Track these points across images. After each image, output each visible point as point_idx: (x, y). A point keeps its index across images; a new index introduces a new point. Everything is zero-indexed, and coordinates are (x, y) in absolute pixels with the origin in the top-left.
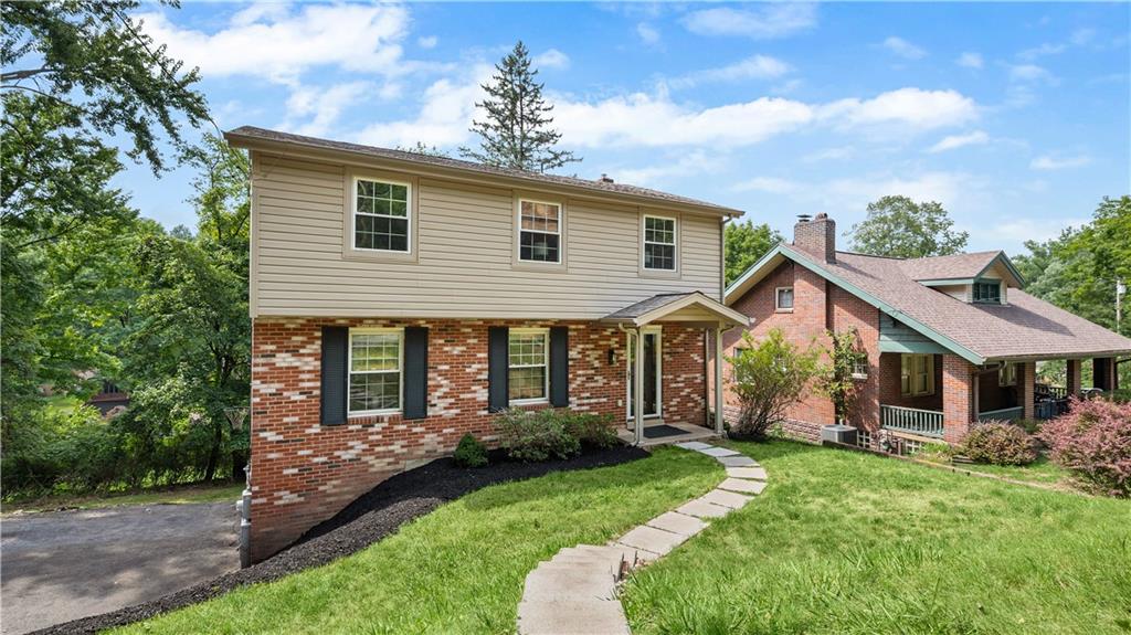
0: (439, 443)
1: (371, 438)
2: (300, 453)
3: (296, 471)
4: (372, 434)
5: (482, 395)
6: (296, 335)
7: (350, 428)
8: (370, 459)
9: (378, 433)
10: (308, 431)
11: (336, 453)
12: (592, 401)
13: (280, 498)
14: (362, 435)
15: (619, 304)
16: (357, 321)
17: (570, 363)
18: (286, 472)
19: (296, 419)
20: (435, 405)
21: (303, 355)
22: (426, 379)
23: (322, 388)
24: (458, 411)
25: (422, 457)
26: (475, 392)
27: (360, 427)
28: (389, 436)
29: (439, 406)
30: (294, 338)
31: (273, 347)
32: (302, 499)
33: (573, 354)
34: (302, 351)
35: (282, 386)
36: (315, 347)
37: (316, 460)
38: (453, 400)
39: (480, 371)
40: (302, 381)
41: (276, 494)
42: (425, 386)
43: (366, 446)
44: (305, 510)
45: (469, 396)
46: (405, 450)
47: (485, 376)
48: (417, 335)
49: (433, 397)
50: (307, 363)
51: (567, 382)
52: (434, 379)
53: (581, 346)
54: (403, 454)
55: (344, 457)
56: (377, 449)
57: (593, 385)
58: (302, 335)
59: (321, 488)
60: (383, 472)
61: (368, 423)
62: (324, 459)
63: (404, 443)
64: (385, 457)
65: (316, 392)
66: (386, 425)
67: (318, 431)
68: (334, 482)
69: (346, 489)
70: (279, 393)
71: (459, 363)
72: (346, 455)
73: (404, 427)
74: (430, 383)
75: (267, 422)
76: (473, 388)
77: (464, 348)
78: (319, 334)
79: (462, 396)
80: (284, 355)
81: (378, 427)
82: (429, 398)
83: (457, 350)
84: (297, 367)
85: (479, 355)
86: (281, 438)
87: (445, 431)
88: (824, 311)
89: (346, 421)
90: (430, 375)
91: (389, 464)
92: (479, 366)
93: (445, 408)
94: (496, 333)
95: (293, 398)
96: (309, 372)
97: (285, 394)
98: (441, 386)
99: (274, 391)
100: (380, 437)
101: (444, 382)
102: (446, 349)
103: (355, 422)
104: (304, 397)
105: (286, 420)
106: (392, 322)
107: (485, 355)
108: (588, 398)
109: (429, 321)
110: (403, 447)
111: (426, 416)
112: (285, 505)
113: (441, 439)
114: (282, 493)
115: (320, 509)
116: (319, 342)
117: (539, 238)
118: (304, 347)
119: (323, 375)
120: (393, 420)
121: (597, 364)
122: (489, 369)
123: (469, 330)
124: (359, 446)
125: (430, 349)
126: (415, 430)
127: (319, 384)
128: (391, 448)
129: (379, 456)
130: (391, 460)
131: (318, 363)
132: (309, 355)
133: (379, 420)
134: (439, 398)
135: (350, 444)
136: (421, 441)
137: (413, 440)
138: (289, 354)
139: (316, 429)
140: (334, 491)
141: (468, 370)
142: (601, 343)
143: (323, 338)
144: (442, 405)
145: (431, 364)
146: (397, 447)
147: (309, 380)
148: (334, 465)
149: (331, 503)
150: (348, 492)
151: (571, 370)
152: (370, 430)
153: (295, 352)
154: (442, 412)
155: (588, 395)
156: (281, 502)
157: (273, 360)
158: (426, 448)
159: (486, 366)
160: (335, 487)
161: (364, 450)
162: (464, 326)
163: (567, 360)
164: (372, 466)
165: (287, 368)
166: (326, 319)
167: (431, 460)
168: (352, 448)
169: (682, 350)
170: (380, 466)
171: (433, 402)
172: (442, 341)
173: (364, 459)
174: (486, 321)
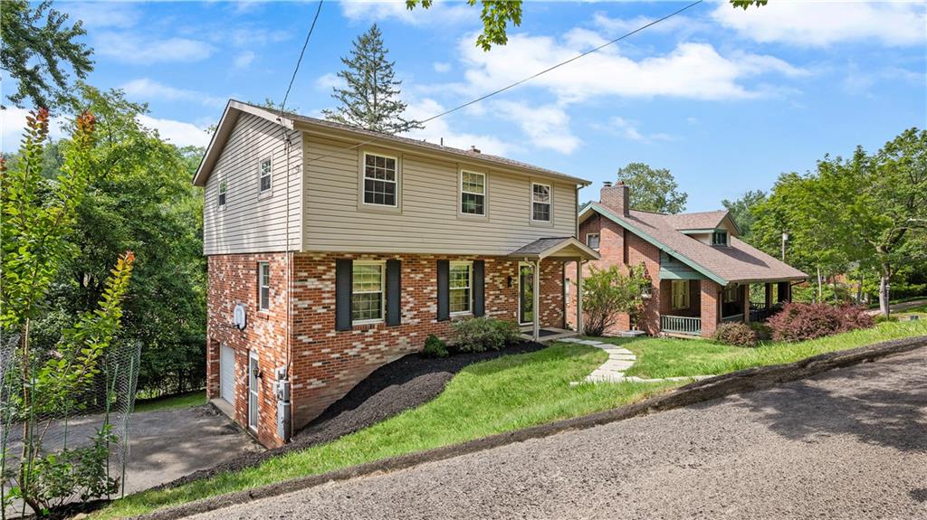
0: (408, 343)
1: (366, 340)
2: (323, 351)
3: (320, 364)
4: (367, 337)
5: (433, 309)
6: (320, 265)
7: (354, 332)
8: (366, 355)
9: (371, 336)
10: (328, 335)
11: (346, 351)
12: (499, 313)
13: (311, 384)
14: (361, 338)
15: (517, 244)
16: (358, 255)
17: (486, 286)
18: (314, 365)
19: (320, 326)
20: (405, 316)
21: (324, 280)
22: (400, 298)
23: (336, 304)
24: (419, 320)
25: (398, 353)
26: (429, 306)
27: (359, 332)
28: (378, 338)
29: (408, 318)
30: (319, 268)
31: (306, 274)
32: (324, 384)
33: (487, 279)
34: (324, 277)
35: (311, 302)
36: (331, 274)
37: (333, 356)
38: (416, 313)
39: (432, 291)
40: (324, 298)
41: (308, 381)
42: (400, 302)
43: (363, 346)
44: (326, 392)
45: (426, 309)
46: (387, 348)
47: (435, 295)
48: (394, 266)
49: (404, 311)
50: (327, 286)
51: (484, 300)
52: (405, 297)
53: (492, 274)
54: (386, 351)
55: (351, 354)
56: (371, 348)
57: (499, 301)
58: (324, 265)
59: (336, 376)
60: (374, 364)
61: (365, 329)
62: (338, 355)
63: (387, 343)
64: (375, 353)
65: (333, 307)
66: (376, 330)
67: (334, 335)
68: (344, 372)
69: (352, 377)
70: (309, 308)
71: (420, 286)
72: (352, 352)
73: (386, 332)
74: (402, 300)
75: (302, 329)
76: (428, 304)
77: (422, 275)
78: (334, 265)
79: (421, 310)
80: (313, 280)
81: (371, 332)
82: (402, 311)
83: (419, 277)
84: (320, 289)
85: (432, 280)
86: (311, 340)
87: (411, 334)
88: (622, 251)
89: (352, 328)
90: (402, 295)
91: (377, 358)
92: (431, 288)
93: (412, 318)
94: (442, 264)
95: (319, 311)
96: (328, 292)
97: (314, 308)
98: (409, 302)
99: (306, 306)
100: (372, 339)
101: (411, 299)
102: (412, 276)
103: (358, 328)
104: (325, 310)
105: (314, 327)
106: (379, 256)
107: (435, 280)
108: (496, 311)
109: (402, 255)
110: (386, 346)
111: (400, 324)
112: (314, 389)
113: (409, 340)
114: (312, 380)
115: (336, 391)
116: (334, 270)
117: (472, 197)
118: (325, 274)
119: (337, 295)
120: (380, 327)
121: (501, 287)
122: (438, 290)
123: (425, 262)
124: (360, 346)
125: (402, 276)
126: (393, 334)
127: (334, 301)
128: (379, 347)
129: (372, 353)
130: (379, 355)
131: (334, 286)
132: (329, 280)
133: (372, 326)
134: (408, 311)
135: (354, 344)
136: (397, 342)
137: (392, 342)
138: (316, 279)
139: (333, 333)
140: (346, 378)
141: (425, 291)
142: (504, 272)
143: (336, 268)
144: (410, 316)
145: (403, 287)
146: (382, 346)
147: (328, 298)
148: (344, 359)
149: (342, 387)
150: (352, 379)
151: (486, 291)
152: (366, 334)
153: (319, 277)
154: (410, 321)
155: (496, 308)
156: (311, 387)
157: (306, 283)
158: (400, 346)
159: (436, 288)
160: (344, 375)
161: (363, 349)
162: (422, 260)
163: (484, 284)
164: (367, 360)
165: (315, 289)
166: (338, 254)
167: (403, 355)
168: (355, 347)
169: (550, 277)
170: (373, 361)
171: (404, 314)
172: (409, 270)
173: (362, 355)
174: (435, 256)
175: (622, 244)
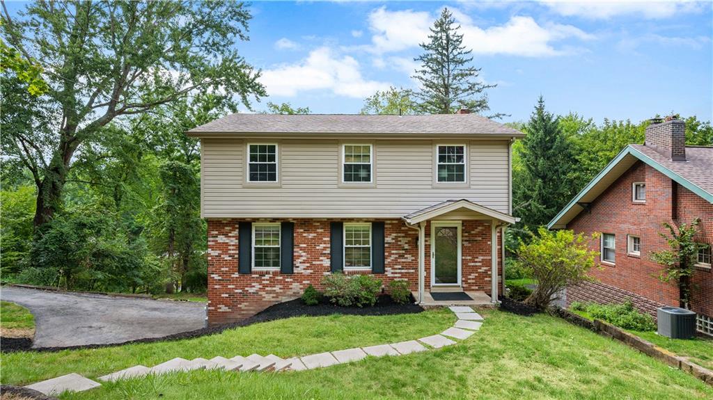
0: (301, 289)
1: (264, 282)
2: (229, 287)
3: (227, 295)
4: (264, 280)
5: (326, 263)
6: (227, 226)
7: (253, 276)
8: (263, 293)
9: (267, 280)
10: (233, 276)
11: (246, 289)
12: (403, 271)
13: (220, 308)
14: (259, 280)
16: (255, 220)
17: (386, 245)
18: (223, 295)
19: (227, 269)
20: (298, 267)
21: (230, 237)
22: (293, 252)
23: (239, 254)
24: (312, 271)
25: (291, 295)
26: (322, 260)
27: (258, 276)
28: (273, 282)
29: (300, 268)
30: (227, 228)
31: (217, 233)
32: (230, 310)
33: (388, 239)
34: (230, 235)
35: (220, 252)
36: (235, 232)
37: (236, 291)
38: (308, 265)
39: (325, 248)
40: (230, 250)
41: (218, 306)
42: (293, 256)
43: (261, 287)
44: (231, 316)
45: (319, 263)
46: (281, 291)
47: (328, 251)
48: (288, 226)
49: (297, 262)
50: (232, 241)
51: (384, 258)
52: (297, 252)
53: (394, 235)
54: (281, 293)
55: (250, 291)
56: (267, 289)
57: (403, 260)
58: (230, 226)
59: (239, 306)
60: (270, 301)
61: (262, 274)
62: (240, 291)
63: (281, 286)
64: (271, 293)
65: (236, 256)
66: (271, 276)
67: (237, 276)
68: (245, 304)
69: (251, 308)
70: (219, 256)
71: (312, 243)
72: (251, 290)
73: (281, 278)
74: (295, 254)
75: (214, 269)
76: (321, 258)
77: (315, 235)
78: (237, 226)
79: (314, 263)
80: (221, 236)
81: (267, 277)
82: (295, 262)
83: (311, 236)
84: (227, 243)
85: (325, 239)
86: (220, 278)
87: (304, 282)
89: (250, 272)
90: (295, 250)
91: (273, 297)
92: (324, 245)
93: (304, 269)
94: (335, 226)
95: (226, 259)
96: (233, 245)
97: (222, 256)
98: (302, 256)
99: (217, 254)
100: (268, 282)
101: (304, 254)
102: (304, 235)
103: (256, 273)
104: (230, 258)
105: (222, 269)
106: (274, 220)
107: (328, 239)
108: (399, 269)
109: (294, 219)
110: (280, 289)
111: (293, 273)
112: (223, 312)
113: (302, 286)
114: (221, 306)
115: (239, 317)
116: (237, 230)
117: (357, 167)
118: (230, 233)
119: (239, 247)
120: (275, 274)
121: (406, 247)
122: (331, 248)
123: (318, 224)
124: (257, 286)
125: (295, 235)
126: (287, 280)
127: (237, 252)
128: (274, 289)
129: (268, 292)
130: (275, 295)
131: (237, 241)
132: (233, 237)
133: (268, 273)
134: (301, 263)
135: (253, 284)
136: (290, 286)
137: (286, 286)
138: (224, 236)
139: (236, 275)
140: (245, 308)
141: (317, 248)
142: (410, 233)
143: (239, 228)
144: (303, 267)
145: (295, 243)
146: (277, 288)
147: (233, 250)
148: (245, 294)
149: (243, 314)
150: (251, 310)
151: (386, 250)
152: (263, 278)
153: (226, 235)
154: (303, 271)
155: (400, 267)
156: (220, 310)
157: (217, 239)
158: (293, 291)
159: (329, 245)
160: (246, 306)
161: (260, 288)
162: (315, 222)
163: (384, 243)
164: (264, 297)
165: (223, 243)
166: (241, 219)
167: (297, 298)
168: (254, 286)
170: (268, 298)
171: (297, 265)
172: (302, 230)
173: (260, 293)
174: (328, 219)
175: (670, 196)
